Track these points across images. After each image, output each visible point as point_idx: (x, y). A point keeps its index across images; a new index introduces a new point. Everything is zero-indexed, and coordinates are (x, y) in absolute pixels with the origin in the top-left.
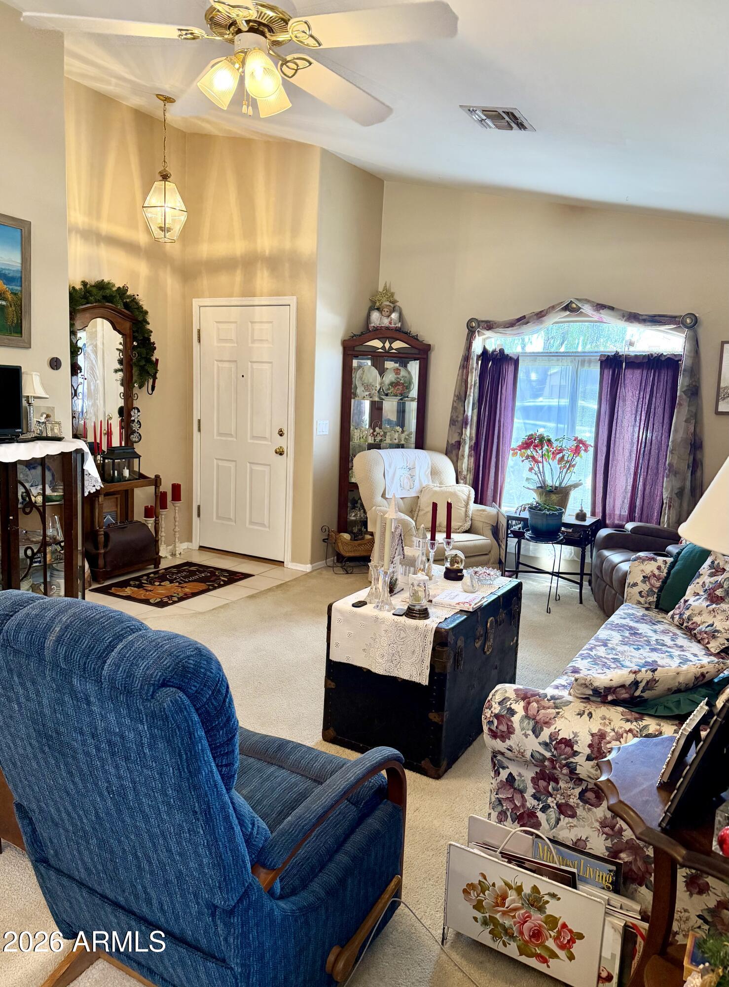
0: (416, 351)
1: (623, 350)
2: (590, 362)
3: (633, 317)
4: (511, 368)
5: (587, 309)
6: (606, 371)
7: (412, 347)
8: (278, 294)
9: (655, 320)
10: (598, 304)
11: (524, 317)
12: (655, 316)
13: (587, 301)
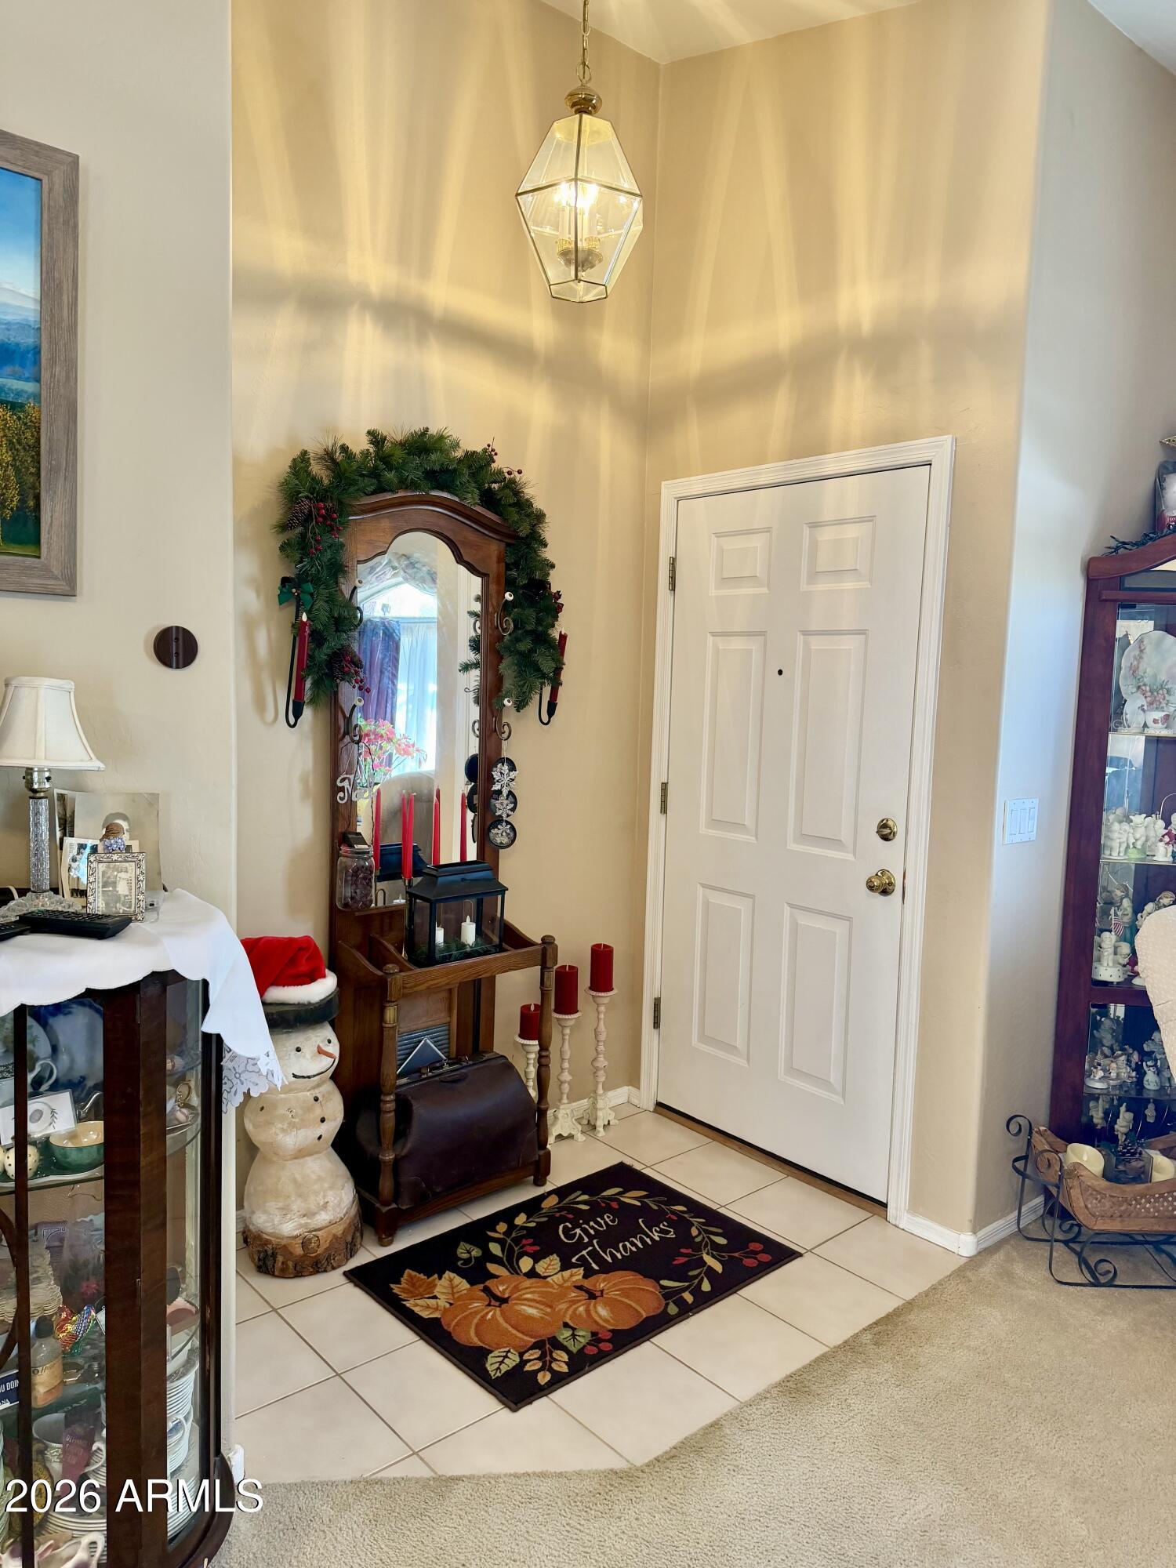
8: (895, 433)
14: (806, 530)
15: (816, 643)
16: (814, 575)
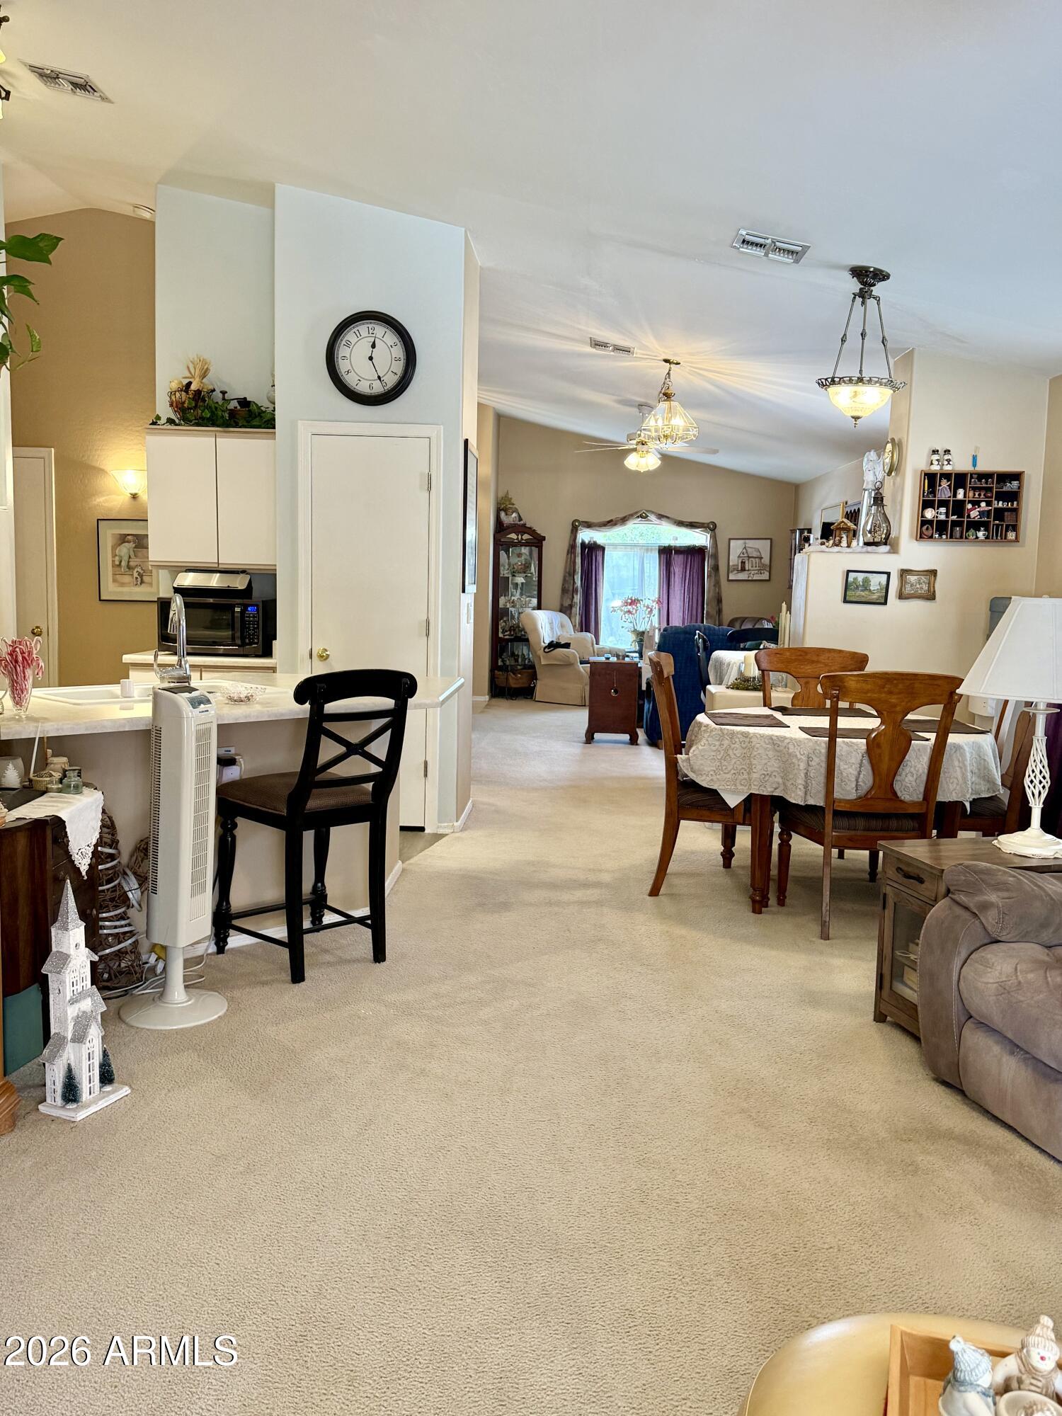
0: (535, 541)
1: (673, 543)
2: (651, 550)
3: (680, 524)
4: (599, 553)
5: (652, 517)
6: (662, 556)
7: (535, 538)
9: (692, 525)
10: (659, 515)
11: (611, 521)
13: (653, 512)
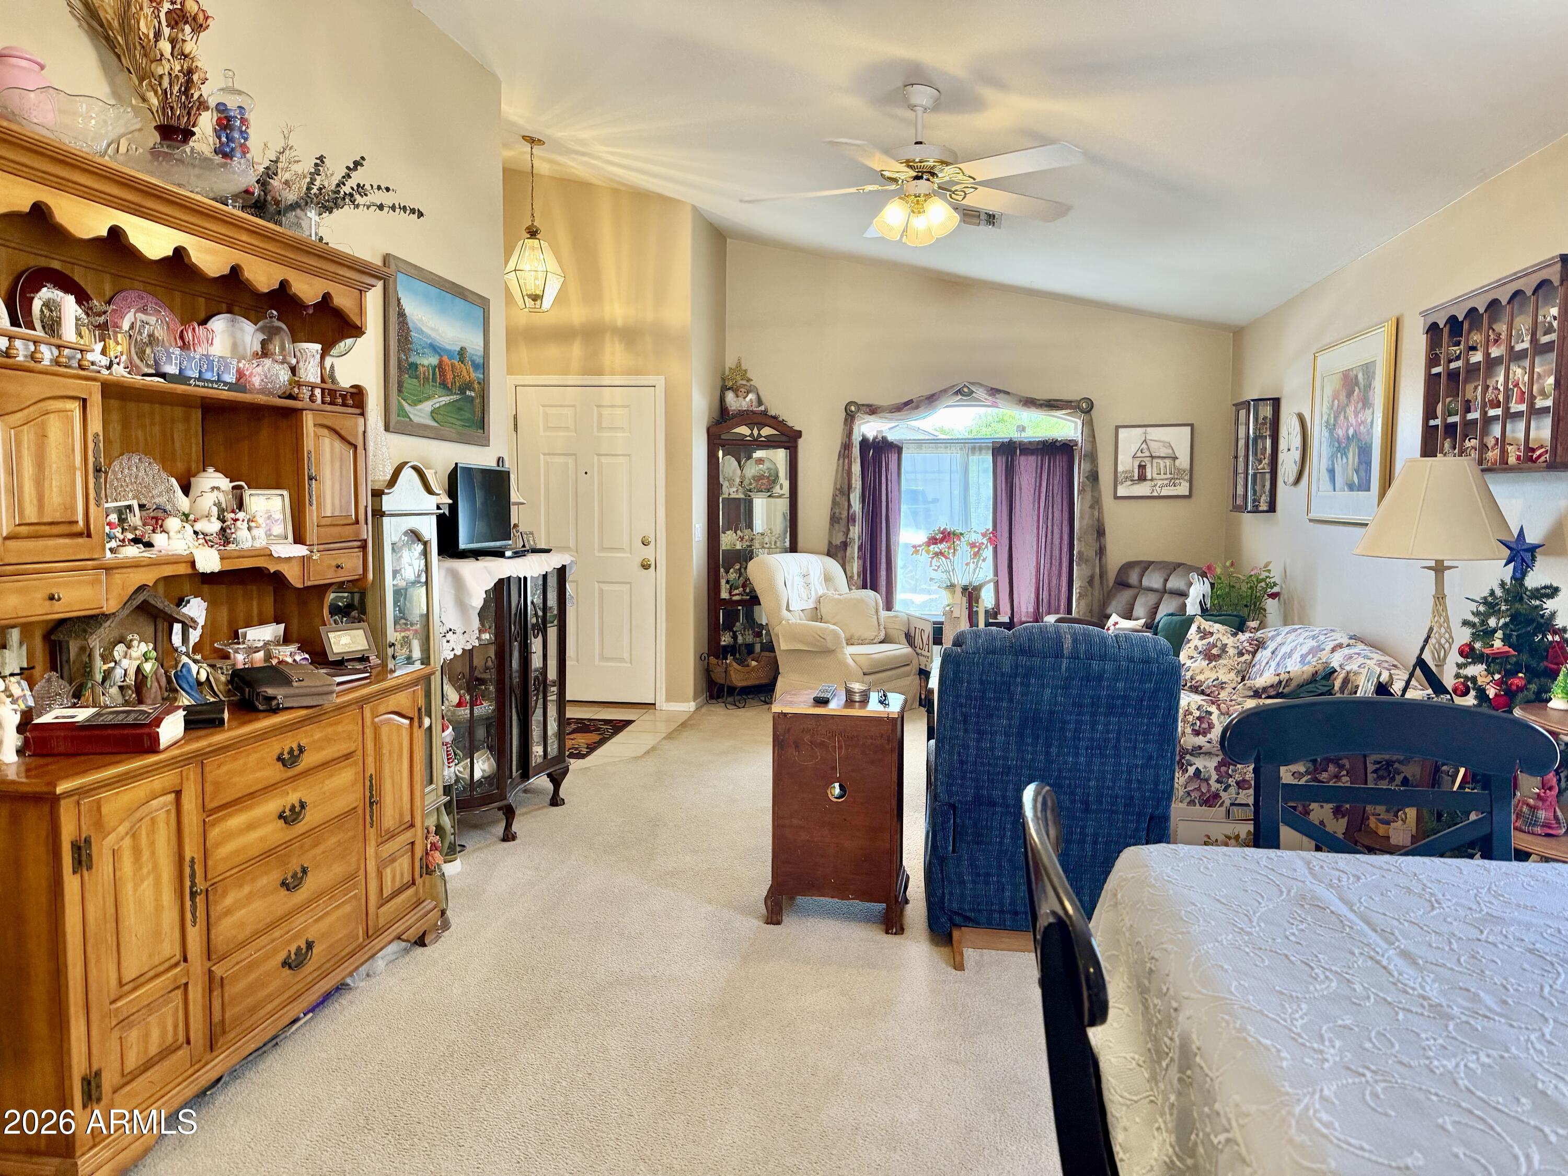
0: (784, 438)
1: (1015, 435)
3: (1030, 403)
4: (893, 457)
5: (980, 393)
6: (999, 459)
7: (782, 434)
8: (636, 372)
9: (1052, 405)
10: (992, 389)
11: (911, 401)
12: (1050, 401)
13: (981, 385)
14: (595, 408)
15: (604, 460)
16: (601, 428)
